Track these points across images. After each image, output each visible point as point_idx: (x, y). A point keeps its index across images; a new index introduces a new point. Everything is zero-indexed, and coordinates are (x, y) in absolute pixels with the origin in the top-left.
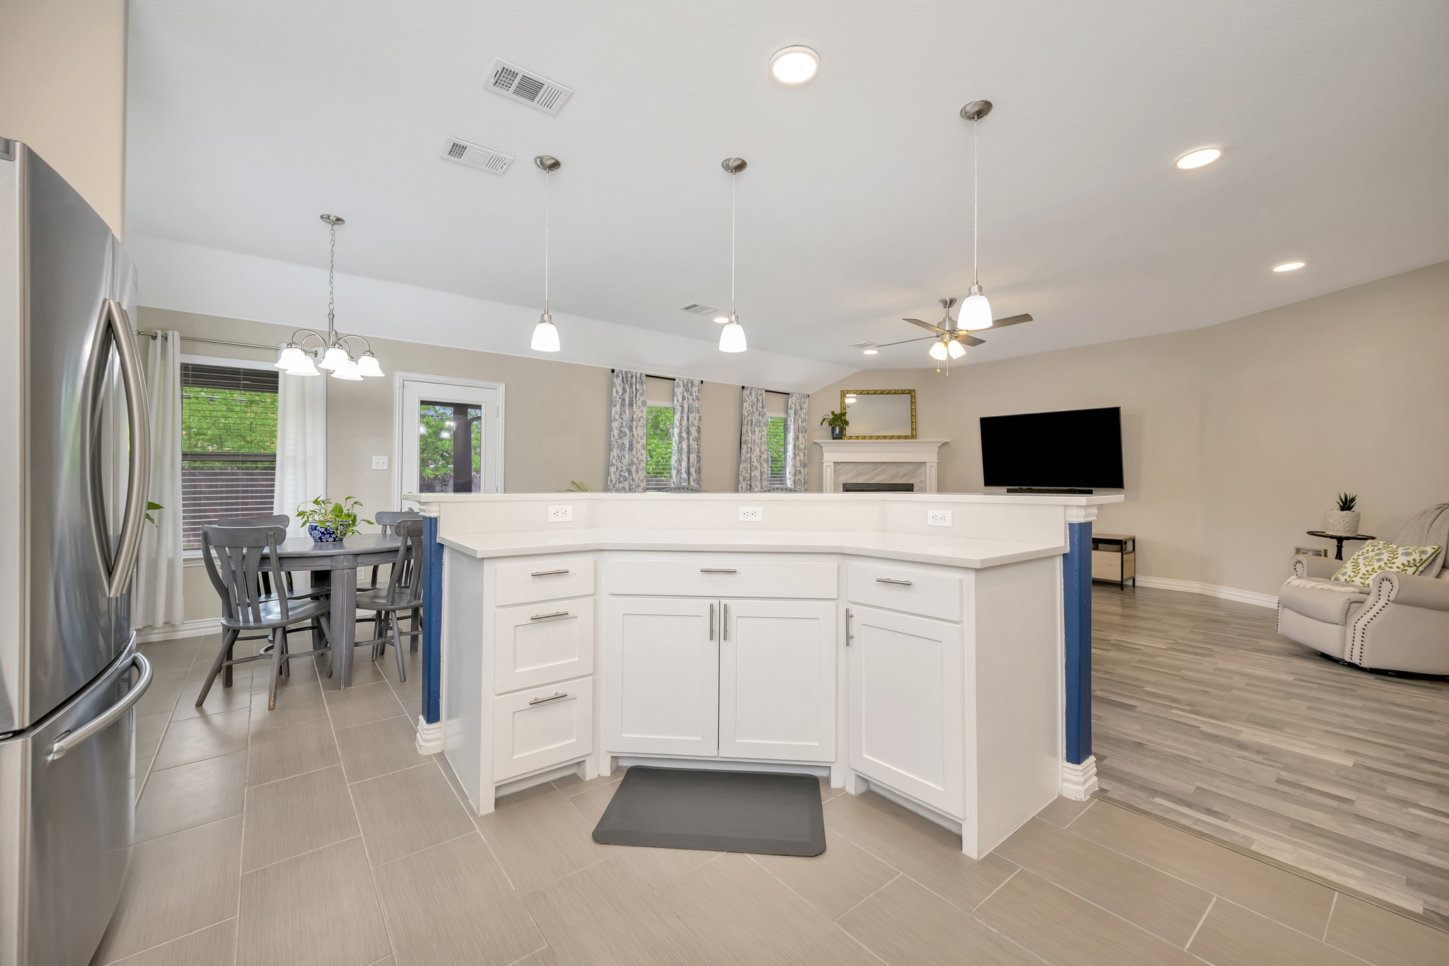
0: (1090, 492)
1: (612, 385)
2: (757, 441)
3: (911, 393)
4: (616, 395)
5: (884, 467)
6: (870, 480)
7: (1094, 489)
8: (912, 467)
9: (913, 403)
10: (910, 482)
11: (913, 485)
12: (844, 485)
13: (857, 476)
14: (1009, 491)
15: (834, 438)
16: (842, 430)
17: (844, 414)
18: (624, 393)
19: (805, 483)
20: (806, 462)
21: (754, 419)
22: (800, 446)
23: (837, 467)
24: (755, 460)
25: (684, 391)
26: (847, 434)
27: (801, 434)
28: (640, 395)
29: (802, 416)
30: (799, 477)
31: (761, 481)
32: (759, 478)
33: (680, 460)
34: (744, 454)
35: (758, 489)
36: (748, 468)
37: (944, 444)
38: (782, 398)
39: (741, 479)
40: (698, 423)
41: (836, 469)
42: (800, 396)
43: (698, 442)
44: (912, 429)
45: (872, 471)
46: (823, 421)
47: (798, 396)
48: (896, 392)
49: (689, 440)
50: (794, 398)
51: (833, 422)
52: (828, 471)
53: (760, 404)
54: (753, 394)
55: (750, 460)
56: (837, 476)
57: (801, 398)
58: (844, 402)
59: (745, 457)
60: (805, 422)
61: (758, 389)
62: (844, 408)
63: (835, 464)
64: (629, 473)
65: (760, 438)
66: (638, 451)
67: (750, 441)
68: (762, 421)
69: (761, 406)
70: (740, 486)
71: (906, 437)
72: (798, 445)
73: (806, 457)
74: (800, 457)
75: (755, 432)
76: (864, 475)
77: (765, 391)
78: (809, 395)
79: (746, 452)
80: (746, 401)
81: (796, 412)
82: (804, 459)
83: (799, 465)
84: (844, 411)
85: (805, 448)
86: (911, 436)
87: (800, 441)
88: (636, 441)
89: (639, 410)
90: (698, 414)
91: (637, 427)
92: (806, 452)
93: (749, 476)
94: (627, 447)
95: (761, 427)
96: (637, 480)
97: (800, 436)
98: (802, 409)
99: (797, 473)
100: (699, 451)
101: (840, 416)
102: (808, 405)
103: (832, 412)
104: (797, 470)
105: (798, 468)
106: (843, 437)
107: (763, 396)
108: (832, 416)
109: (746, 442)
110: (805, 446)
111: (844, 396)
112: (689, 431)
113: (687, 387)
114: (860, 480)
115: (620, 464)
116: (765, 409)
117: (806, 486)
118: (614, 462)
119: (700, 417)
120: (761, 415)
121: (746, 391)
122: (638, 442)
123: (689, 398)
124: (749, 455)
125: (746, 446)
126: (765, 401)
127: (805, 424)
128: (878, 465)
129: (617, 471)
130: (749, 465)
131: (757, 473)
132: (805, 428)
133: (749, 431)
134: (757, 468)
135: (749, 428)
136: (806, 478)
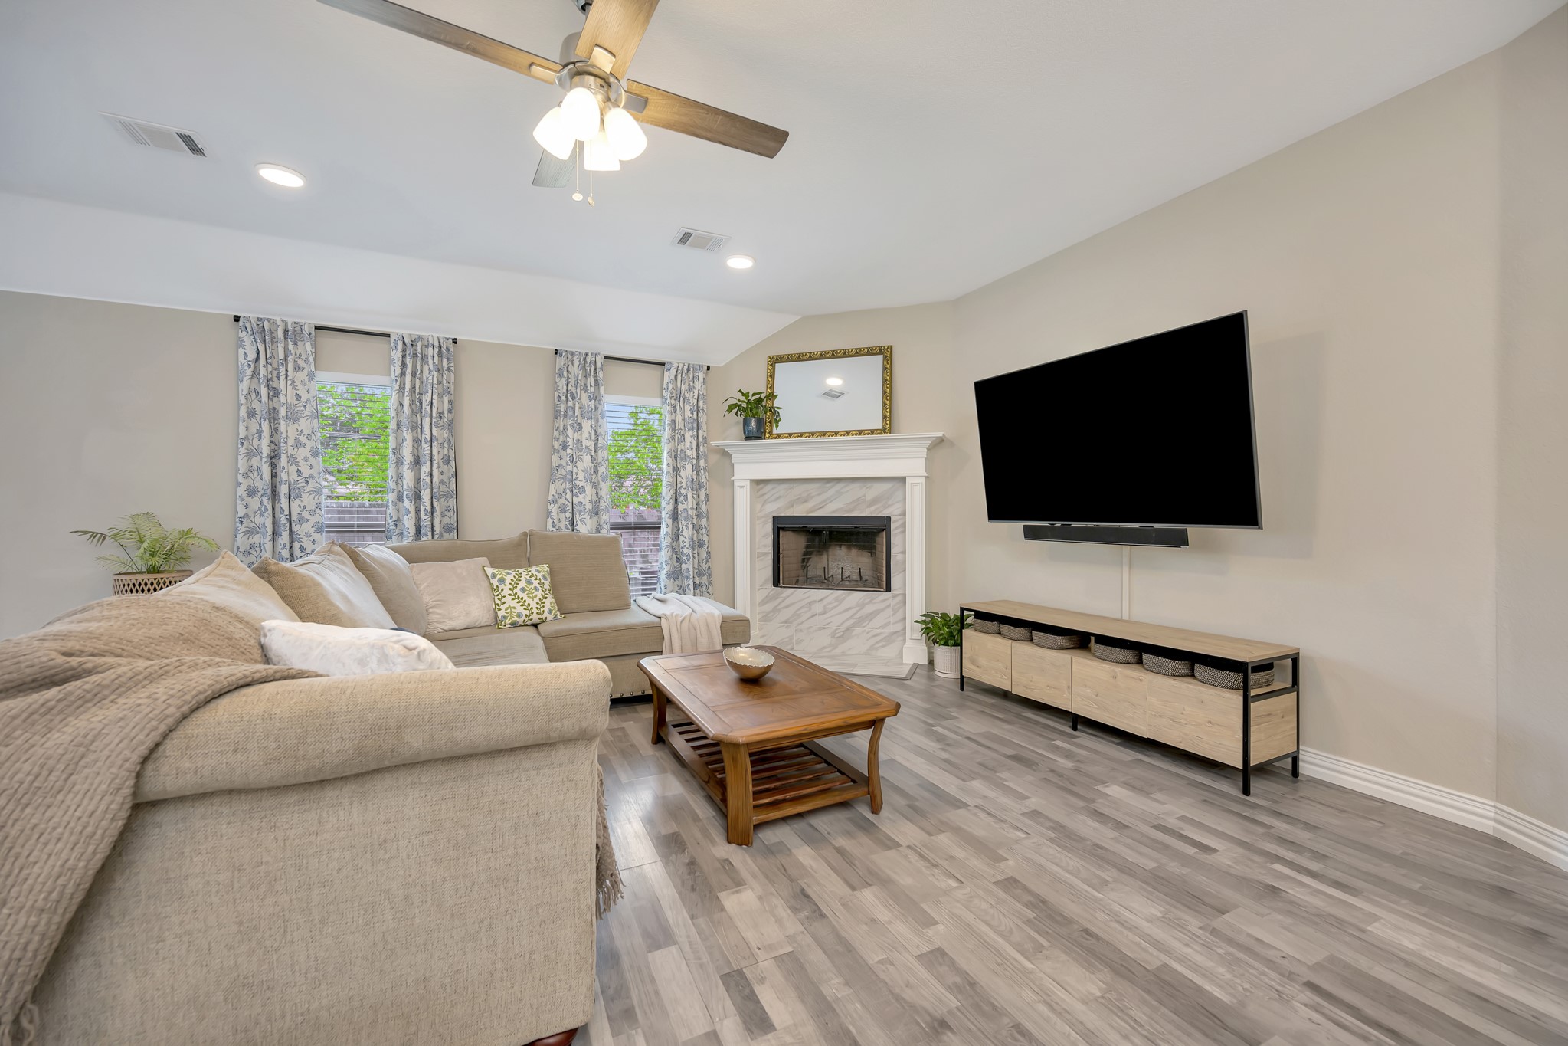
0: (1181, 540)
1: (240, 343)
2: (585, 443)
3: (886, 353)
4: (243, 361)
5: (839, 486)
6: (812, 512)
7: (1193, 531)
8: (888, 485)
9: (888, 370)
10: (885, 513)
11: (889, 518)
12: (775, 519)
13: (792, 504)
14: (1030, 534)
15: (747, 438)
16: (760, 422)
17: (771, 397)
18: (258, 358)
19: (699, 516)
20: (703, 480)
21: (577, 406)
22: (688, 453)
23: (762, 488)
24: (581, 476)
25: (404, 356)
26: (775, 431)
27: (691, 433)
28: (301, 362)
29: (691, 401)
30: (684, 506)
31: (596, 511)
32: (589, 507)
33: (400, 477)
34: (560, 466)
35: (585, 527)
36: (568, 491)
37: (940, 442)
38: (654, 371)
39: (554, 508)
40: (443, 413)
41: (761, 493)
42: (686, 368)
43: (442, 446)
44: (884, 417)
45: (819, 495)
46: (730, 408)
47: (680, 368)
48: (858, 353)
49: (417, 441)
50: (673, 371)
51: (745, 410)
52: (742, 496)
53: (591, 380)
54: (576, 363)
55: (569, 477)
56: (763, 505)
57: (688, 370)
58: (773, 376)
59: (562, 472)
60: (698, 411)
61: (587, 354)
62: (772, 387)
63: (758, 483)
64: (274, 495)
65: (593, 437)
66: (300, 459)
67: (570, 444)
68: (597, 408)
69: (593, 384)
70: (550, 521)
71: (872, 432)
72: (682, 450)
73: (702, 471)
74: (687, 472)
75: (581, 428)
76: (806, 501)
77: (605, 358)
78: (708, 368)
79: (563, 462)
80: (560, 375)
81: (677, 395)
82: (698, 474)
83: (684, 484)
84: (773, 393)
85: (698, 457)
86: (884, 430)
87: (688, 445)
88: (291, 441)
89: (300, 387)
90: (440, 396)
91: (293, 418)
92: (702, 463)
93: (570, 504)
94: (266, 451)
95: (597, 421)
96: (295, 510)
97: (688, 435)
98: (690, 389)
99: (682, 498)
100: (447, 461)
101: (760, 400)
102: (704, 383)
103: (740, 391)
104: (681, 494)
105: (683, 491)
106: (767, 436)
107: (599, 365)
108: (743, 399)
109: (564, 446)
110: (698, 453)
111: (773, 365)
112: (416, 427)
113: (413, 349)
114: (800, 511)
115: (258, 483)
116: (602, 389)
117: (704, 522)
118: (240, 479)
119: (450, 402)
120: (596, 398)
121: (563, 359)
122: (298, 444)
123: (418, 367)
124: (569, 468)
125: (563, 453)
126: (600, 375)
127: (697, 415)
128: (828, 485)
129: (249, 495)
130: (568, 486)
131: (586, 499)
132: (698, 422)
133: (569, 427)
134: (584, 491)
135: (569, 421)
136: (704, 508)
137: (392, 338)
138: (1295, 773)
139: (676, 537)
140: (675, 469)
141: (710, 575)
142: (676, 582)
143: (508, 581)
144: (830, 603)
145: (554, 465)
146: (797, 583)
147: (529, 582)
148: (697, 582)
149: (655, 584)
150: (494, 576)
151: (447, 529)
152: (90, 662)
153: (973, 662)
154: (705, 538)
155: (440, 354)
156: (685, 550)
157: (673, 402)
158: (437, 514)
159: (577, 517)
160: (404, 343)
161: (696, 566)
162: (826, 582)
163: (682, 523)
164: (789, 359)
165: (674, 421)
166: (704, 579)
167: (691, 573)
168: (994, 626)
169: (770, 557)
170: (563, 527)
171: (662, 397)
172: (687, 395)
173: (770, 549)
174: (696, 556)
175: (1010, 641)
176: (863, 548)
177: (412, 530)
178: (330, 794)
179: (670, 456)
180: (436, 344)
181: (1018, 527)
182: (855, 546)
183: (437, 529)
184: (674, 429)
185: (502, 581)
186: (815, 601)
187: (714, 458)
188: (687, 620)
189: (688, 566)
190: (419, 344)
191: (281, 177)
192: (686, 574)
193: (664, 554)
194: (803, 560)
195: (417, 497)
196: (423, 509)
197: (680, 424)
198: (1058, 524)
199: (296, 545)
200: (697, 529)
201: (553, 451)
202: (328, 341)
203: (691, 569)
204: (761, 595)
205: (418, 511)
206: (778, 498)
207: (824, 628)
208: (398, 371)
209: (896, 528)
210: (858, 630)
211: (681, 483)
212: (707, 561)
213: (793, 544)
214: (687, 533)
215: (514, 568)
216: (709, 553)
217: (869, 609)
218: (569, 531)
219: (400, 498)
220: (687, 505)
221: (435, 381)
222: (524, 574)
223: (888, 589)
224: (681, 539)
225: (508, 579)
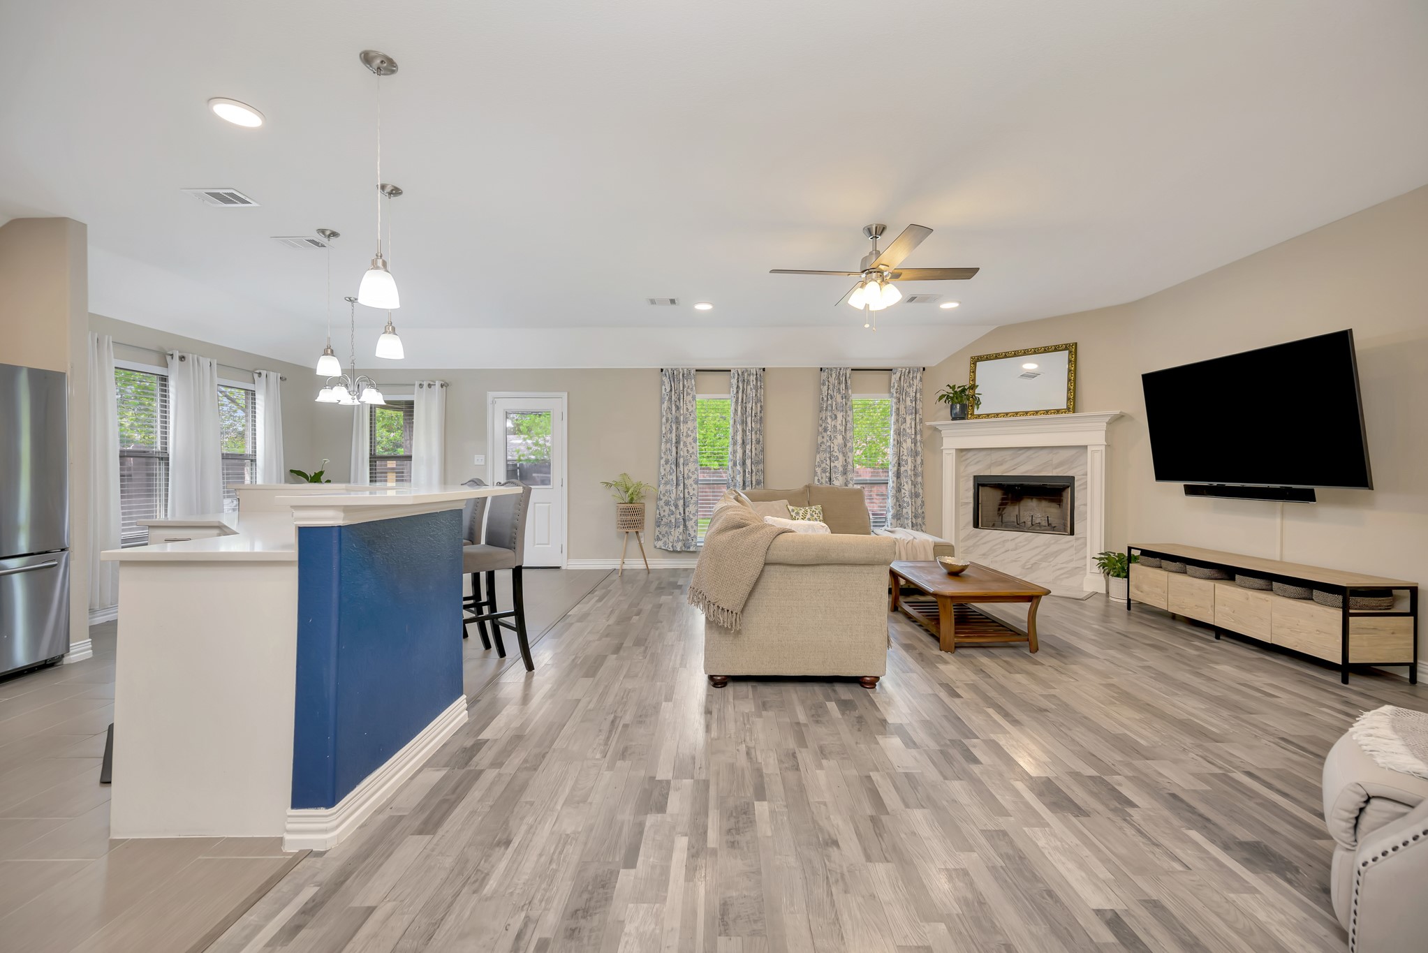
0: (1309, 497)
1: (662, 383)
2: (839, 427)
3: (1071, 348)
4: (665, 393)
5: (1029, 453)
6: (1006, 472)
7: (1319, 490)
8: (1073, 452)
9: (1073, 362)
10: (1069, 474)
11: (1073, 478)
12: (975, 477)
13: (989, 467)
14: (1190, 491)
15: (954, 419)
16: (964, 407)
17: (973, 387)
18: (671, 390)
19: (915, 475)
20: (919, 449)
21: (834, 403)
22: (908, 431)
23: (964, 455)
24: (836, 449)
25: (738, 381)
26: (976, 412)
27: (910, 417)
28: (689, 391)
29: (911, 394)
30: (905, 468)
31: (845, 473)
32: (841, 469)
33: (735, 452)
34: (823, 443)
35: (838, 482)
36: (828, 459)
37: (1120, 417)
38: (885, 375)
39: (819, 470)
40: (757, 413)
41: (964, 458)
42: (907, 371)
43: (756, 433)
44: (1068, 399)
45: (1012, 459)
46: (941, 398)
47: (903, 371)
48: (1046, 350)
49: (744, 431)
50: (898, 375)
51: (952, 398)
52: (949, 460)
53: (843, 386)
54: (834, 375)
55: (829, 450)
56: (966, 467)
57: (909, 372)
58: (974, 372)
59: (824, 446)
60: (916, 400)
61: (840, 369)
62: (974, 380)
63: (961, 451)
64: (677, 465)
65: (844, 424)
66: (688, 444)
67: (829, 428)
68: (846, 404)
69: (844, 388)
70: (816, 478)
71: (1058, 411)
72: (904, 429)
73: (919, 443)
74: (908, 444)
75: (836, 417)
76: (1002, 464)
77: (852, 370)
78: (924, 369)
79: (825, 440)
80: (824, 384)
81: (901, 391)
82: (915, 445)
83: (905, 453)
84: (974, 384)
85: (916, 433)
86: (1068, 409)
87: (908, 425)
88: (685, 434)
89: (688, 404)
90: (756, 404)
91: (685, 422)
92: (918, 437)
93: (829, 467)
94: (674, 441)
95: (846, 412)
96: (686, 472)
97: (908, 418)
98: (910, 386)
99: (904, 463)
100: (758, 442)
101: (963, 391)
102: (921, 380)
103: (948, 385)
104: (903, 460)
105: (904, 458)
106: (969, 416)
107: (848, 376)
108: (951, 391)
109: (825, 430)
110: (916, 430)
111: (975, 364)
112: (744, 422)
113: (743, 377)
114: (996, 471)
115: (670, 458)
116: (850, 391)
117: (919, 479)
118: (663, 455)
119: (761, 406)
120: (846, 397)
121: (826, 374)
122: (688, 436)
123: (745, 387)
124: (828, 444)
125: (825, 434)
126: (849, 382)
127: (916, 403)
128: (1020, 452)
129: (666, 464)
130: (828, 455)
131: (839, 464)
132: (916, 409)
133: (829, 417)
134: (838, 459)
135: (829, 414)
136: (920, 469)
137: (732, 372)
138: (1413, 680)
139: (899, 490)
140: (899, 443)
141: (923, 518)
142: (899, 522)
143: (801, 514)
144: (1021, 542)
145: (819, 442)
146: (993, 526)
147: (812, 515)
148: (914, 522)
149: (884, 522)
150: (793, 511)
151: (758, 483)
152: (747, 522)
153: (1137, 588)
154: (920, 491)
155: (756, 379)
156: (905, 499)
157: (898, 395)
158: (754, 474)
159: (833, 476)
160: (738, 375)
161: (913, 511)
162: (1019, 526)
163: (904, 480)
164: (988, 358)
165: (898, 409)
166: (919, 521)
167: (910, 515)
168: (1156, 561)
169: (971, 506)
170: (824, 482)
171: (890, 392)
172: (908, 390)
173: (971, 500)
174: (913, 503)
175: (1167, 573)
176: (1052, 501)
177: (741, 484)
178: (805, 570)
179: (896, 434)
180: (755, 373)
181: (1179, 486)
182: (1046, 499)
183: (754, 482)
184: (898, 414)
185: (798, 513)
186: (1008, 540)
187: (927, 433)
188: (911, 542)
189: (908, 511)
190: (746, 374)
191: (704, 307)
192: (906, 516)
193: (890, 502)
194: (999, 509)
195: (744, 463)
196: (747, 471)
197: (902, 411)
198: (1215, 484)
199: (686, 491)
200: (914, 484)
201: (819, 433)
202: (702, 376)
203: (910, 513)
204: (962, 534)
205: (744, 471)
206: (978, 462)
207: (1015, 561)
208: (735, 392)
209: (1080, 485)
210: (1044, 564)
211: (903, 452)
212: (922, 508)
213: (992, 498)
214: (907, 488)
215: (803, 506)
216: (923, 502)
217: (1054, 548)
218: (828, 485)
219: (735, 464)
220: (907, 468)
221: (754, 395)
222: (809, 510)
223: (1072, 533)
224: (903, 491)
225: (801, 512)
